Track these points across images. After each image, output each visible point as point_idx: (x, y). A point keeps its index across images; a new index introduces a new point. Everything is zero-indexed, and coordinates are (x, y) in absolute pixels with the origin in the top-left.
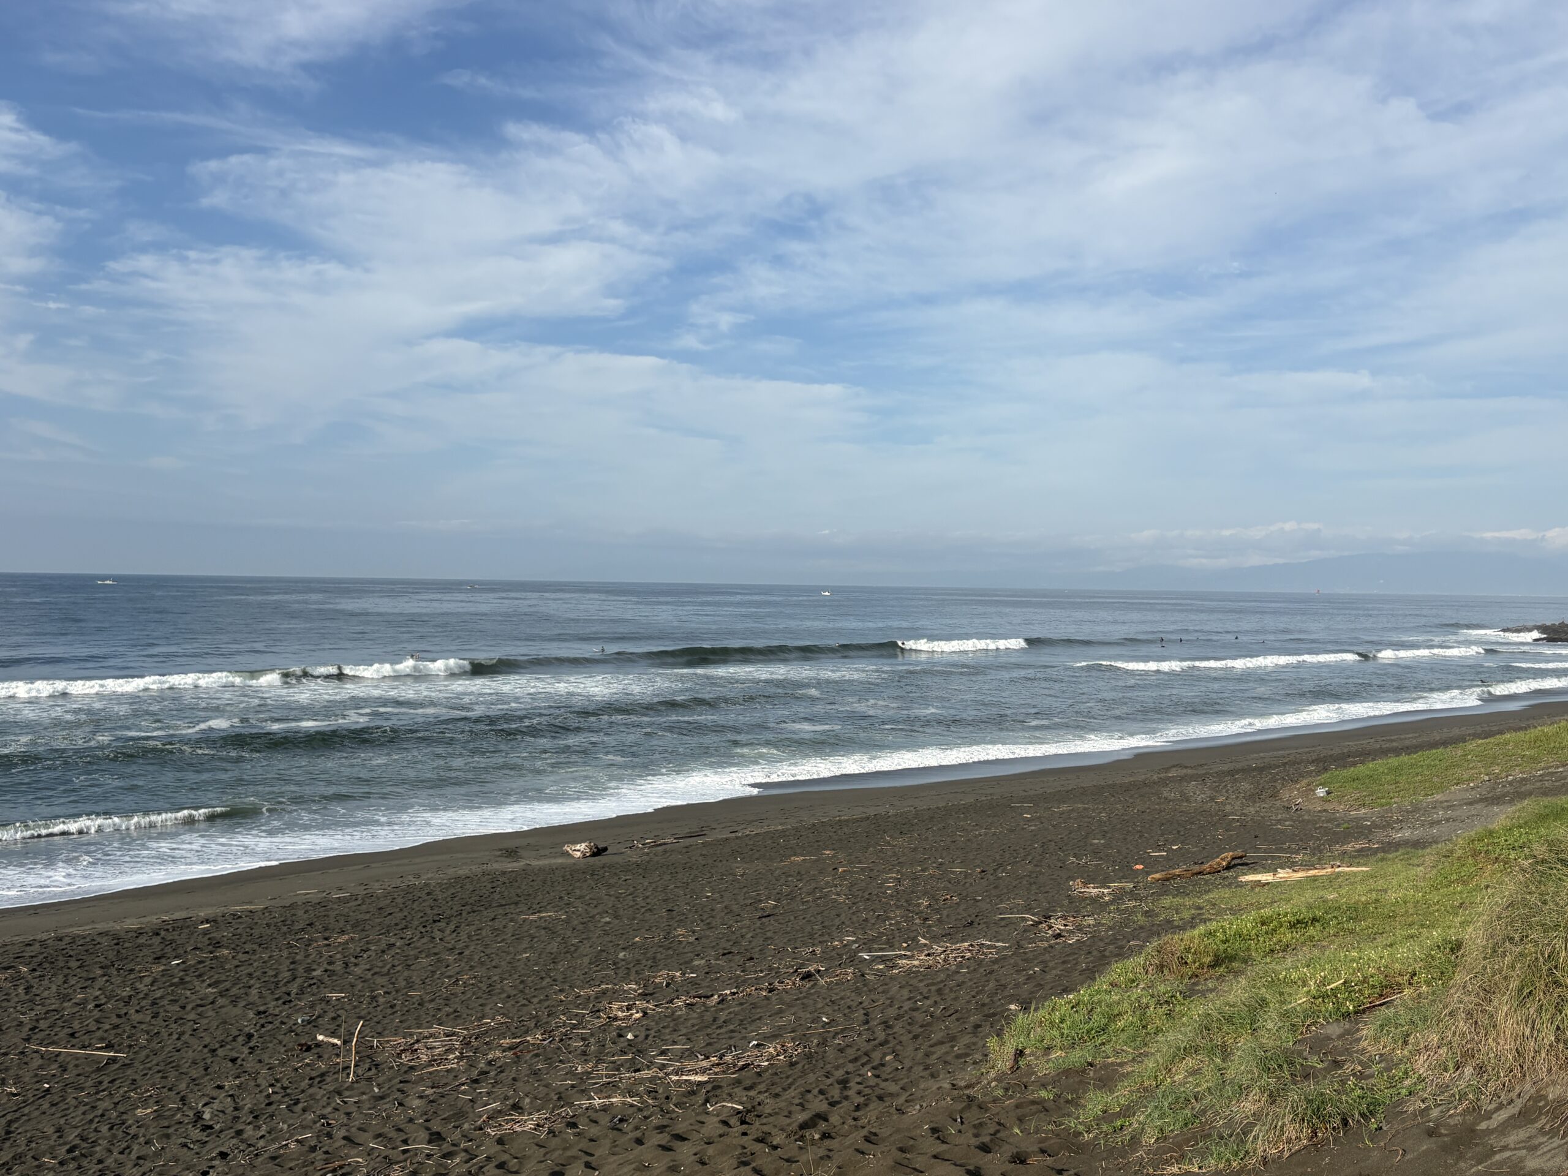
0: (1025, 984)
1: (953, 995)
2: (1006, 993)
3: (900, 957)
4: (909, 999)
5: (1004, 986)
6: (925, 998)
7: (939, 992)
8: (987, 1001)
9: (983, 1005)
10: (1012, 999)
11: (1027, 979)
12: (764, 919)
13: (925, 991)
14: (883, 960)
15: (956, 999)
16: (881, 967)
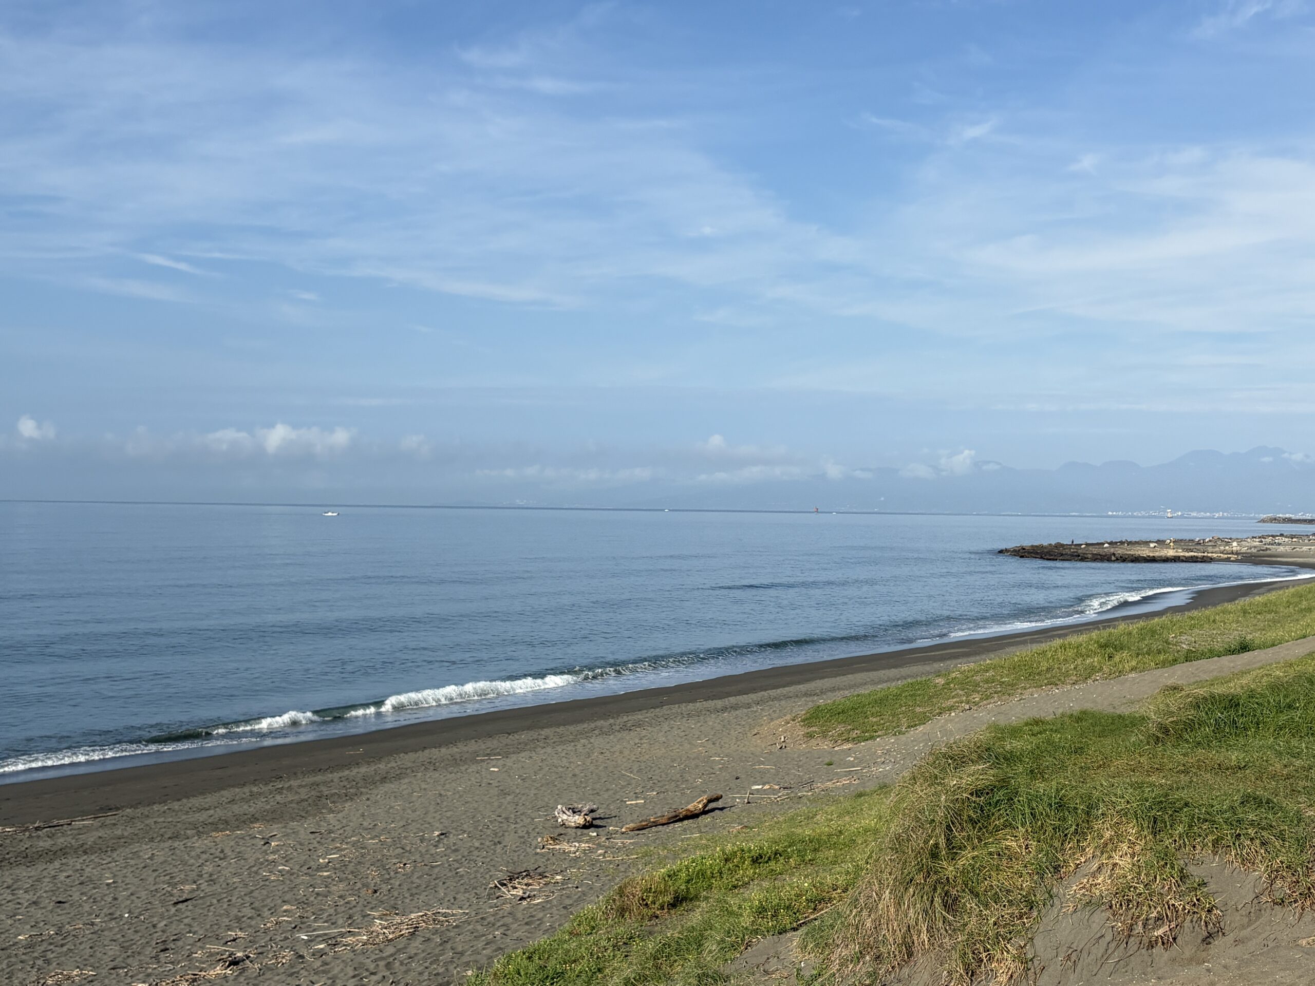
0: (484, 949)
1: (404, 968)
2: (465, 959)
3: (342, 935)
4: (354, 977)
5: (462, 954)
6: (372, 974)
7: (388, 966)
8: (441, 970)
9: (438, 974)
10: (467, 965)
11: (486, 944)
12: (180, 906)
13: (372, 967)
14: (325, 939)
15: (406, 972)
16: (322, 946)
